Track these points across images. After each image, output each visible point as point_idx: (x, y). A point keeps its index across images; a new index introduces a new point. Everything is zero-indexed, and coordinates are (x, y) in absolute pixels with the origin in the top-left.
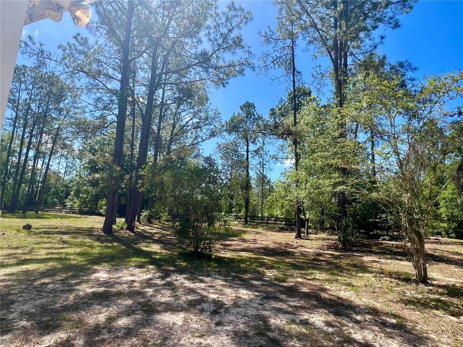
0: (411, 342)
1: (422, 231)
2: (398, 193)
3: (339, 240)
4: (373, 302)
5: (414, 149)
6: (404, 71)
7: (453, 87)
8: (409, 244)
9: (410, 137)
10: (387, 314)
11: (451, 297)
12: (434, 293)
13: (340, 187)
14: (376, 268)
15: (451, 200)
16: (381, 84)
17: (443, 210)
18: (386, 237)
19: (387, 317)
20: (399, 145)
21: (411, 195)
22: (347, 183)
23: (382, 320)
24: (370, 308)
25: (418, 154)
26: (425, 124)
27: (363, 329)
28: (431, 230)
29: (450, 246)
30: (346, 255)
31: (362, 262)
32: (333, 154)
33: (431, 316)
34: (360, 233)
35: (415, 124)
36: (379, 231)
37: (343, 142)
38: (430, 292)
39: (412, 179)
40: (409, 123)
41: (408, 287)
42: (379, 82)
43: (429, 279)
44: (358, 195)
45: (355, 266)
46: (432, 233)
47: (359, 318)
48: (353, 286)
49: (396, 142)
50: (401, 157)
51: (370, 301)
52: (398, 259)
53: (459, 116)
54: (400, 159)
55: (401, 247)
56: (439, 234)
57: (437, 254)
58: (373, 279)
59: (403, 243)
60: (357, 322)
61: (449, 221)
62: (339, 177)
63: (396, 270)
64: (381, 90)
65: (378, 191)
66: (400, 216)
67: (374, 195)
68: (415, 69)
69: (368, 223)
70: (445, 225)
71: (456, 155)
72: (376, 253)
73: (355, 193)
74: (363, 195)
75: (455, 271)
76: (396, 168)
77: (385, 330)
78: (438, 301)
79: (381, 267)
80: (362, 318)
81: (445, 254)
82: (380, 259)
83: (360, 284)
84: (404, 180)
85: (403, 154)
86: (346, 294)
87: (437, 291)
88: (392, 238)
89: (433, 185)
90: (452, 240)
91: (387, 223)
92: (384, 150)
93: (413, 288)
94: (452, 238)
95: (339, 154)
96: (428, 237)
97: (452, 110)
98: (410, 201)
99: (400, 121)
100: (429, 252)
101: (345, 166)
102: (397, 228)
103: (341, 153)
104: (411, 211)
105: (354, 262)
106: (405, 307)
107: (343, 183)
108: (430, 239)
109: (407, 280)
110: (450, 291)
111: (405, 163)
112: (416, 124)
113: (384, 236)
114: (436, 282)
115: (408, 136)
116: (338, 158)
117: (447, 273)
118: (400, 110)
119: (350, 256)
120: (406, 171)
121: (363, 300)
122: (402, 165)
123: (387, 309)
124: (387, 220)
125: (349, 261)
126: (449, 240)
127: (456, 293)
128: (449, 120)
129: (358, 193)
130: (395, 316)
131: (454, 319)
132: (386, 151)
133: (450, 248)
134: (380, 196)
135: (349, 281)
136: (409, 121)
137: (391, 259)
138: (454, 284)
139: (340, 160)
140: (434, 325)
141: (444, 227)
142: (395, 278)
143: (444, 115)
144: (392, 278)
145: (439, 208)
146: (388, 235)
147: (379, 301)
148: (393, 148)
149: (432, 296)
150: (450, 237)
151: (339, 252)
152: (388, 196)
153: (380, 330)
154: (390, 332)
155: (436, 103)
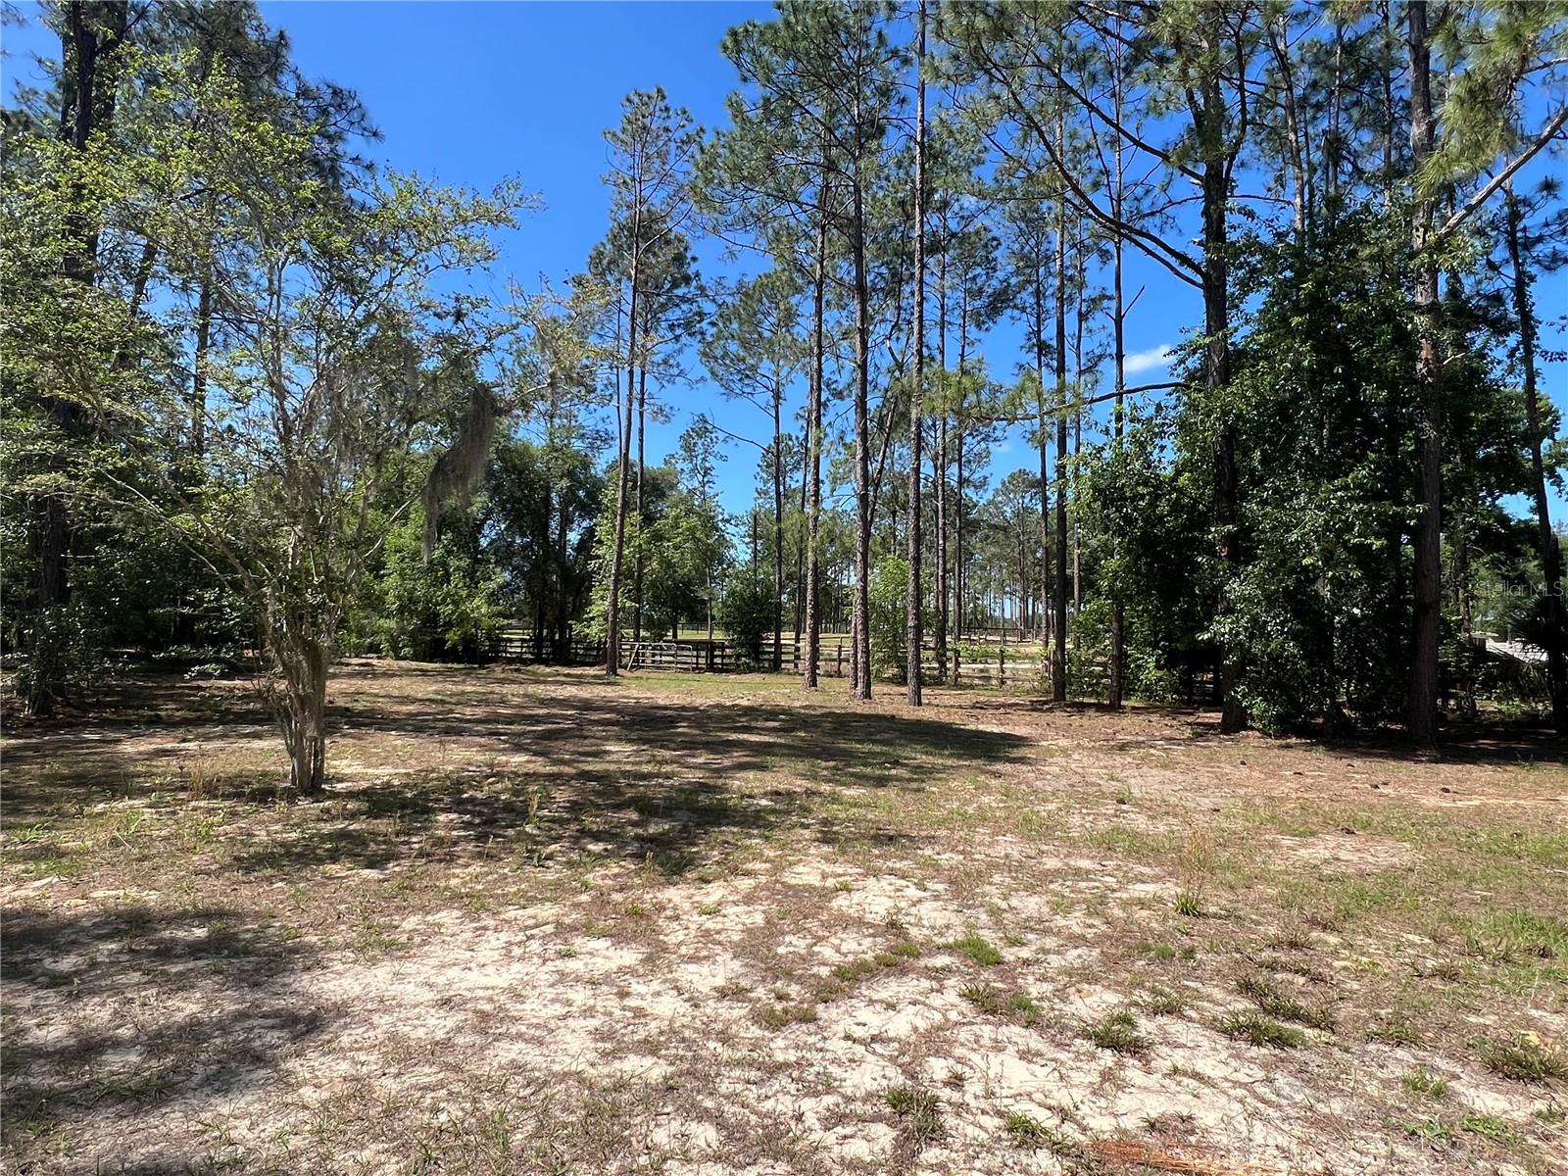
0: (243, 981)
1: (325, 642)
2: (266, 522)
3: (23, 689)
4: (133, 892)
5: (330, 388)
6: (343, 124)
7: (452, 235)
8: (282, 686)
9: (323, 345)
10: (180, 918)
11: (376, 818)
12: (333, 818)
13: (43, 478)
14: (164, 774)
15: (415, 555)
16: (251, 129)
17: (391, 582)
18: (209, 667)
19: (180, 927)
20: (287, 362)
21: (305, 530)
22: (76, 464)
23: (162, 941)
24: (119, 915)
25: (340, 406)
26: (370, 317)
27: (78, 997)
28: (354, 640)
29: (396, 682)
30: (49, 742)
31: (113, 763)
32: (17, 335)
33: (317, 884)
34: (114, 658)
35: (343, 308)
36: (187, 648)
37: (73, 295)
38: (327, 815)
39: (312, 480)
40: (325, 300)
41: (266, 814)
42: (244, 117)
43: (328, 780)
44: (119, 515)
45: (79, 780)
46: (357, 647)
47: (67, 963)
48: (62, 855)
49: (277, 349)
50: (291, 404)
51: (122, 892)
52: (246, 736)
53: (456, 323)
54: (283, 409)
55: (259, 695)
56: (374, 649)
57: (359, 707)
58: (148, 814)
59: (263, 681)
60: (57, 981)
61: (402, 613)
62: (42, 436)
63: (232, 770)
64: (248, 150)
65: (199, 511)
66: (265, 595)
67: (184, 521)
68: (375, 134)
69: (151, 622)
70: (392, 624)
71: (441, 432)
72: (171, 724)
73: (106, 506)
74: (140, 520)
75: (395, 748)
76: (267, 437)
77: (163, 972)
78: (343, 835)
79: (181, 768)
80: (80, 960)
81: (383, 704)
82: (184, 740)
83: (89, 843)
84: (291, 480)
85: (299, 397)
86: (22, 893)
87: (344, 808)
88: (233, 670)
89: (371, 505)
90: (403, 663)
91: (220, 619)
92: (238, 370)
93: (277, 816)
94: (404, 658)
95: (44, 339)
96: (343, 660)
97: (443, 299)
98: (300, 549)
99: (301, 281)
100: (341, 702)
101: (74, 398)
102: (251, 635)
103: (59, 338)
104: (300, 583)
105: (79, 769)
106: (245, 879)
107: (59, 463)
108: (348, 665)
109: (264, 795)
110: (374, 804)
111: (298, 426)
112: (347, 311)
113: (202, 662)
114: (344, 785)
115: (319, 342)
116: (43, 358)
117: (376, 754)
118: (304, 245)
119: (65, 745)
120: (299, 453)
121: (99, 894)
122: (289, 430)
123: (181, 901)
124: (220, 609)
125: (55, 766)
126: (396, 664)
127: (389, 803)
128: (434, 325)
129: (118, 507)
130: (204, 916)
131: (372, 874)
132: (242, 372)
133: (395, 686)
134: (203, 526)
135: (44, 838)
136: (326, 291)
137: (223, 736)
138: (388, 782)
139: (50, 369)
140: (319, 907)
141: (388, 631)
142: (226, 797)
143: (421, 306)
144: (216, 797)
145: (383, 576)
146: (218, 661)
147: (156, 884)
148: (265, 367)
149: (327, 828)
150: (398, 658)
151: (15, 737)
152: (234, 528)
153: (146, 978)
154: (180, 974)
155: (406, 264)
